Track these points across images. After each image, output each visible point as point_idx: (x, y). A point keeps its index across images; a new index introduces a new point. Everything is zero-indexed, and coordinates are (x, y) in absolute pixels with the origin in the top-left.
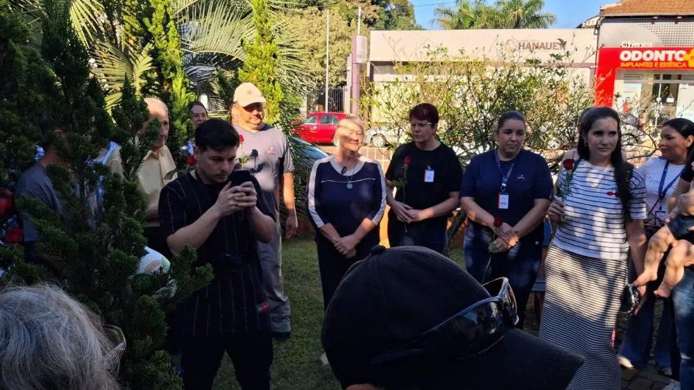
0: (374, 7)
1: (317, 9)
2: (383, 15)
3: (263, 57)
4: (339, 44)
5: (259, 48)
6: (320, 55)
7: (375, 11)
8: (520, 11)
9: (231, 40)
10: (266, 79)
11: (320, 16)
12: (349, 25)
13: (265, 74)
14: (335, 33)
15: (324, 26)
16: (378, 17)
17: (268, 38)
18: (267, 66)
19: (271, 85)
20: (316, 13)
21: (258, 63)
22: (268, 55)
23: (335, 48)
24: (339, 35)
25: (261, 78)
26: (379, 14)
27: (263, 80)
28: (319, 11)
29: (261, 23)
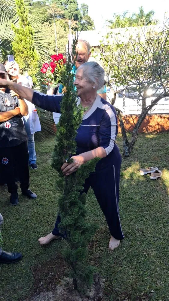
0: (75, 22)
1: (49, 23)
2: (80, 26)
3: (25, 34)
4: (61, 40)
5: (22, 29)
6: (53, 46)
7: (76, 24)
8: (144, 18)
9: (6, 31)
10: (28, 48)
11: (51, 27)
12: (65, 31)
13: (28, 44)
14: (59, 35)
15: (53, 31)
16: (77, 27)
17: (26, 23)
18: (28, 40)
19: (32, 51)
20: (48, 26)
21: (23, 38)
22: (28, 33)
23: (60, 42)
24: (61, 36)
25: (25, 47)
26: (78, 25)
27: (27, 48)
28: (50, 25)
29: (22, 13)
